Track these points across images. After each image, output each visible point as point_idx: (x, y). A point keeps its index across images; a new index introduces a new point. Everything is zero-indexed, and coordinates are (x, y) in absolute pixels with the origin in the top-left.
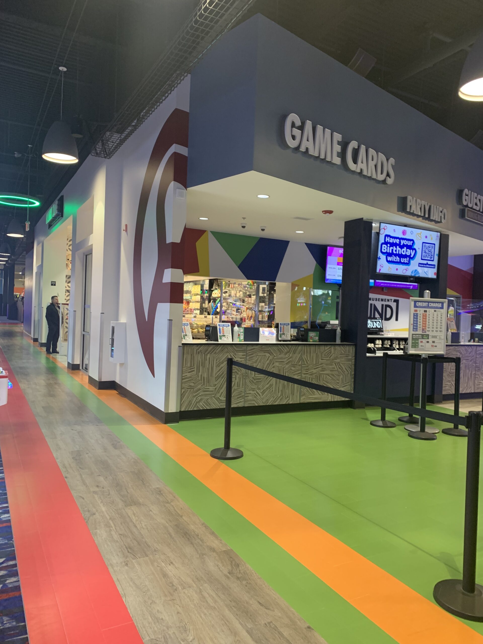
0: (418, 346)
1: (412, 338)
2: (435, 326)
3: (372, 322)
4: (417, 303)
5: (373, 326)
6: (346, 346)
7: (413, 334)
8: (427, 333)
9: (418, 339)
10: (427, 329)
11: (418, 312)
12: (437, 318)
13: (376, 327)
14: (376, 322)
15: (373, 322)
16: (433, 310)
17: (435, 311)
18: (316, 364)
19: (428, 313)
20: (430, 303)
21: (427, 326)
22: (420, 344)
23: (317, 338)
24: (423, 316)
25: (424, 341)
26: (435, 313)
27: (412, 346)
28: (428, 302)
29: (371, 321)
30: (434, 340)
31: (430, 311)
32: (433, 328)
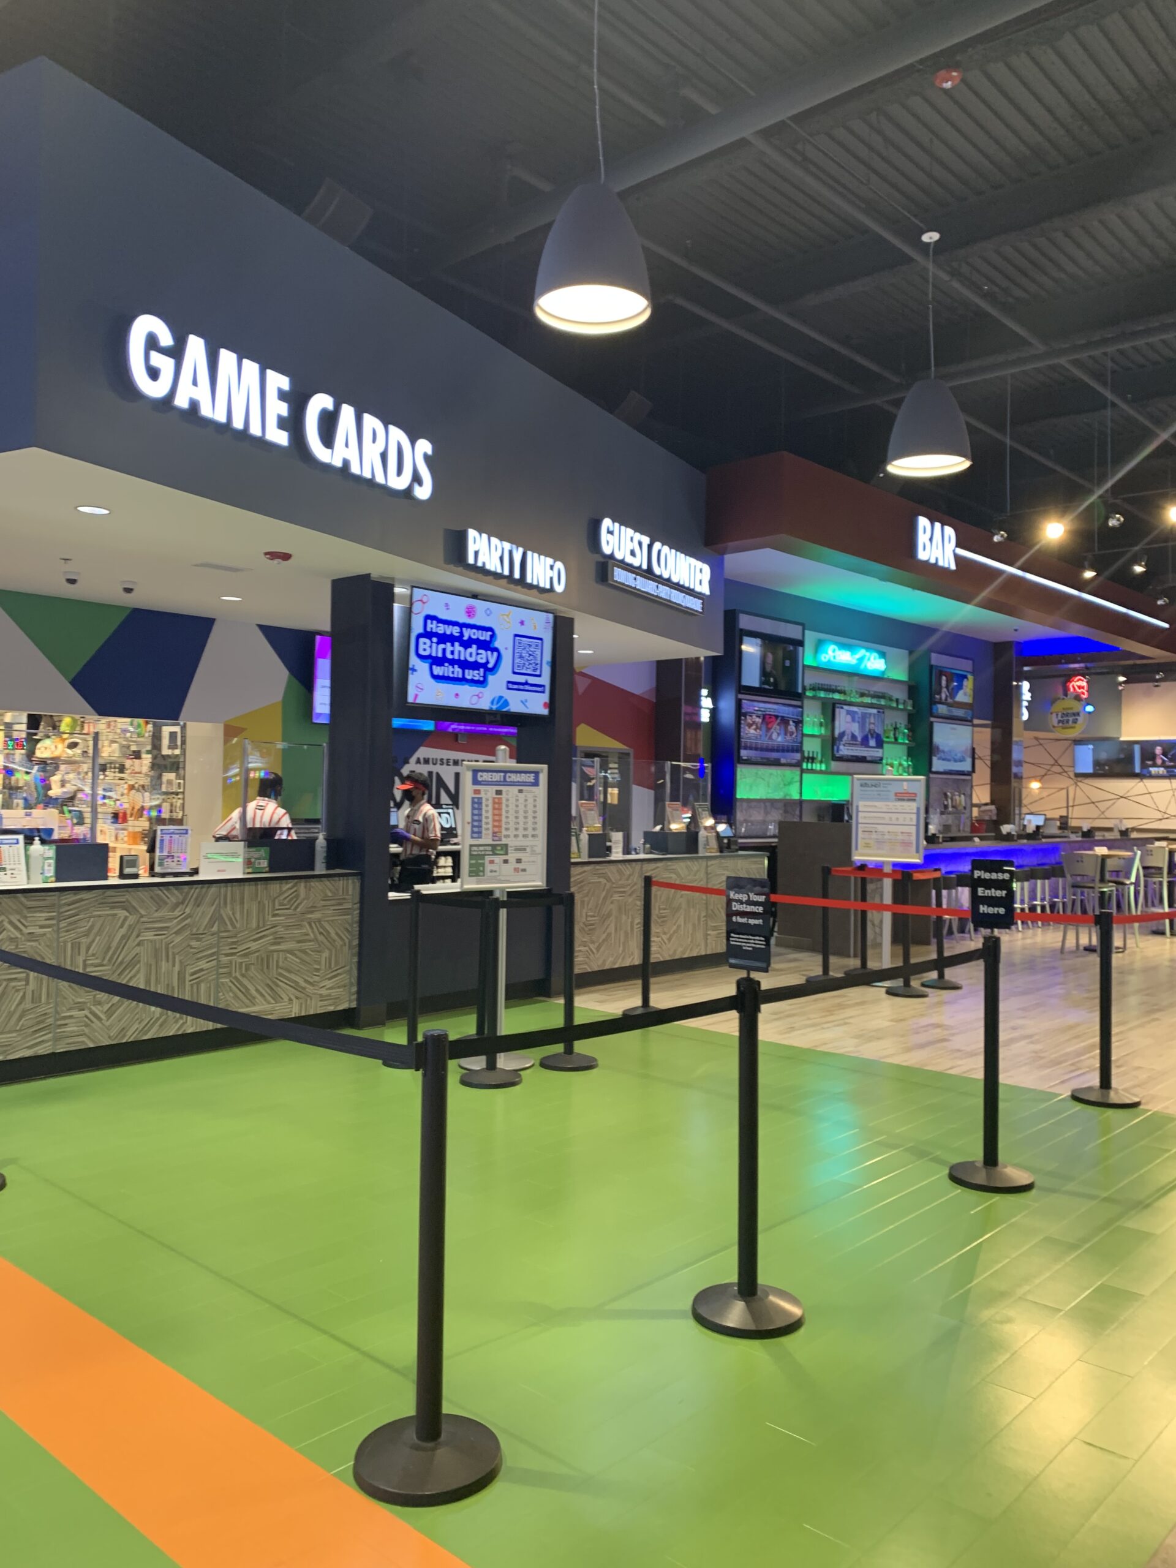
0: (483, 871)
1: (471, 855)
2: (521, 826)
4: (480, 774)
6: (337, 878)
7: (471, 846)
8: (504, 841)
9: (482, 857)
10: (504, 832)
11: (482, 795)
12: (526, 806)
16: (515, 789)
17: (520, 791)
18: (258, 927)
19: (504, 796)
20: (508, 774)
21: (504, 826)
22: (489, 867)
23: (265, 863)
24: (494, 803)
25: (498, 859)
26: (521, 796)
27: (470, 872)
28: (505, 772)
30: (519, 855)
31: (510, 792)
32: (516, 829)
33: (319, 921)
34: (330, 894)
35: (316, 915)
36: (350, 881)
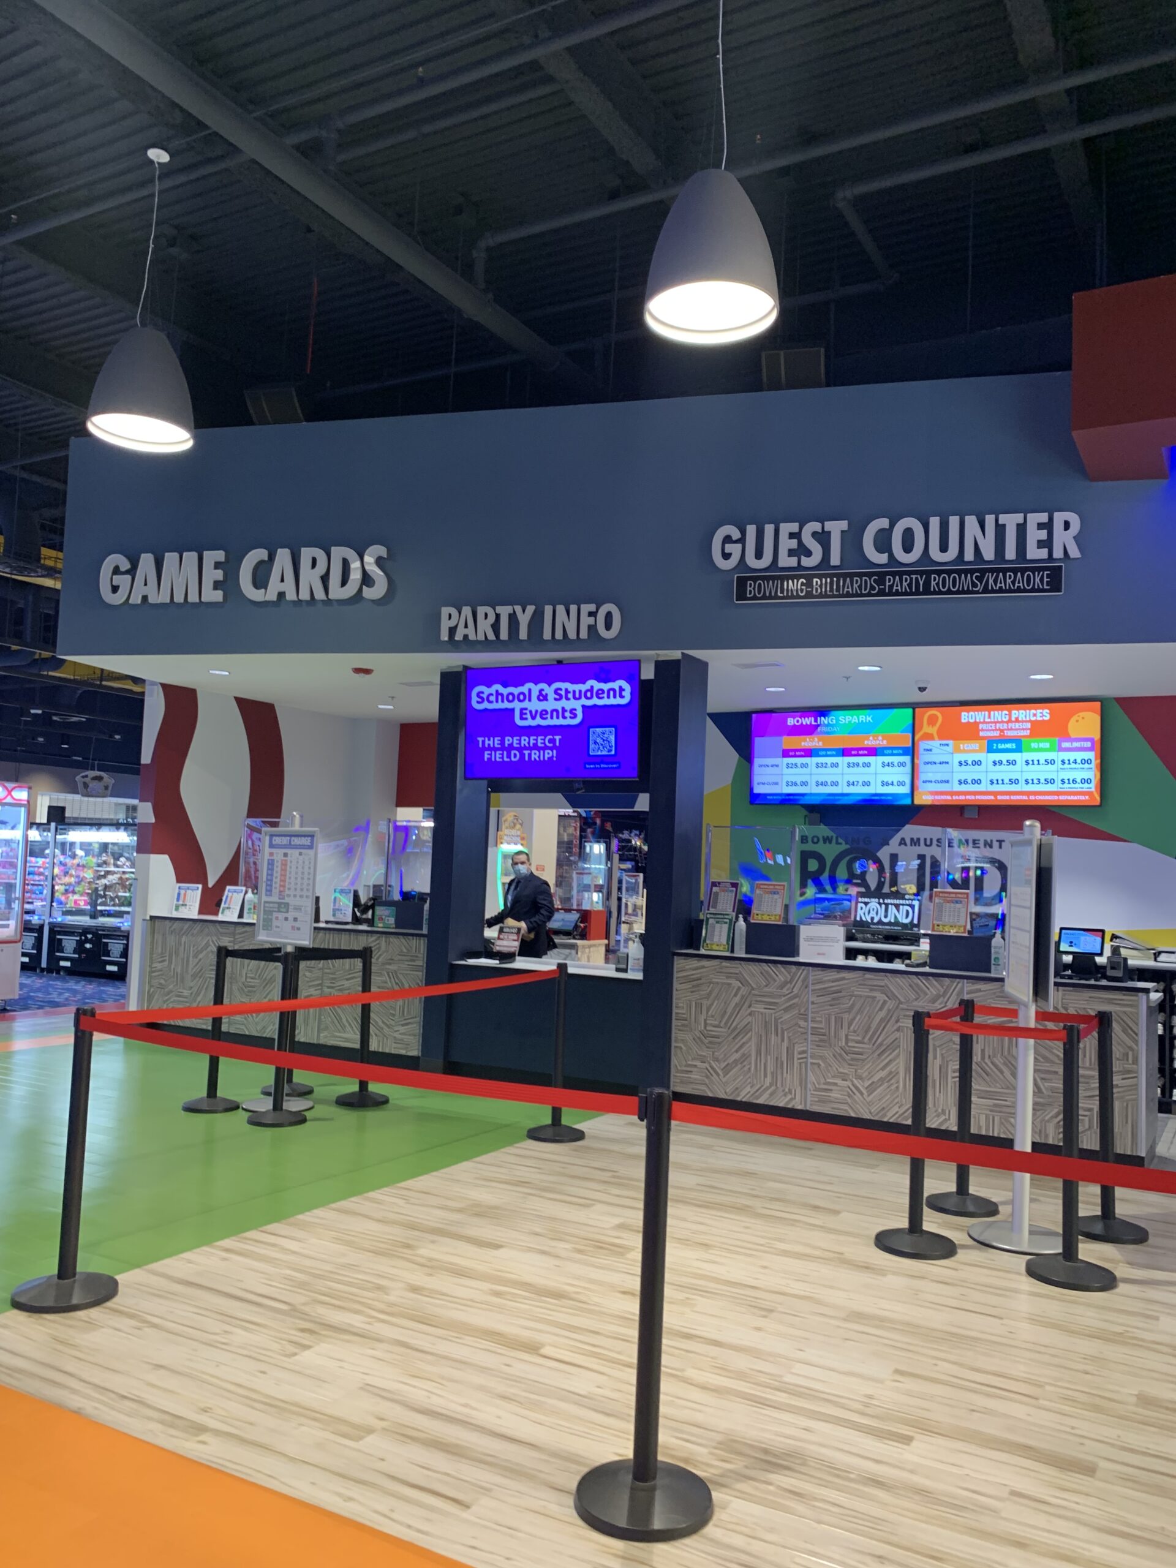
0: (271, 926)
1: (265, 911)
2: (299, 887)
3: (883, 906)
4: (274, 838)
5: (886, 916)
6: (411, 938)
7: (265, 902)
8: (287, 900)
9: (271, 912)
10: (287, 892)
11: (275, 857)
12: (303, 868)
13: (893, 921)
14: (897, 906)
15: (887, 905)
16: (297, 851)
17: (300, 854)
18: (350, 970)
19: (289, 858)
20: (293, 838)
21: (287, 886)
22: (275, 923)
23: (392, 921)
24: (282, 864)
25: (281, 916)
26: (301, 858)
27: (263, 926)
28: (291, 836)
29: (880, 904)
30: (296, 914)
31: (294, 853)
32: (296, 889)
33: (395, 972)
34: (405, 950)
35: (392, 967)
36: (422, 941)
